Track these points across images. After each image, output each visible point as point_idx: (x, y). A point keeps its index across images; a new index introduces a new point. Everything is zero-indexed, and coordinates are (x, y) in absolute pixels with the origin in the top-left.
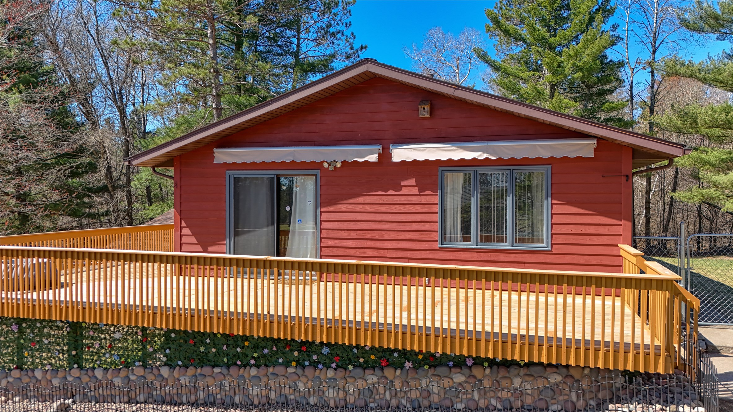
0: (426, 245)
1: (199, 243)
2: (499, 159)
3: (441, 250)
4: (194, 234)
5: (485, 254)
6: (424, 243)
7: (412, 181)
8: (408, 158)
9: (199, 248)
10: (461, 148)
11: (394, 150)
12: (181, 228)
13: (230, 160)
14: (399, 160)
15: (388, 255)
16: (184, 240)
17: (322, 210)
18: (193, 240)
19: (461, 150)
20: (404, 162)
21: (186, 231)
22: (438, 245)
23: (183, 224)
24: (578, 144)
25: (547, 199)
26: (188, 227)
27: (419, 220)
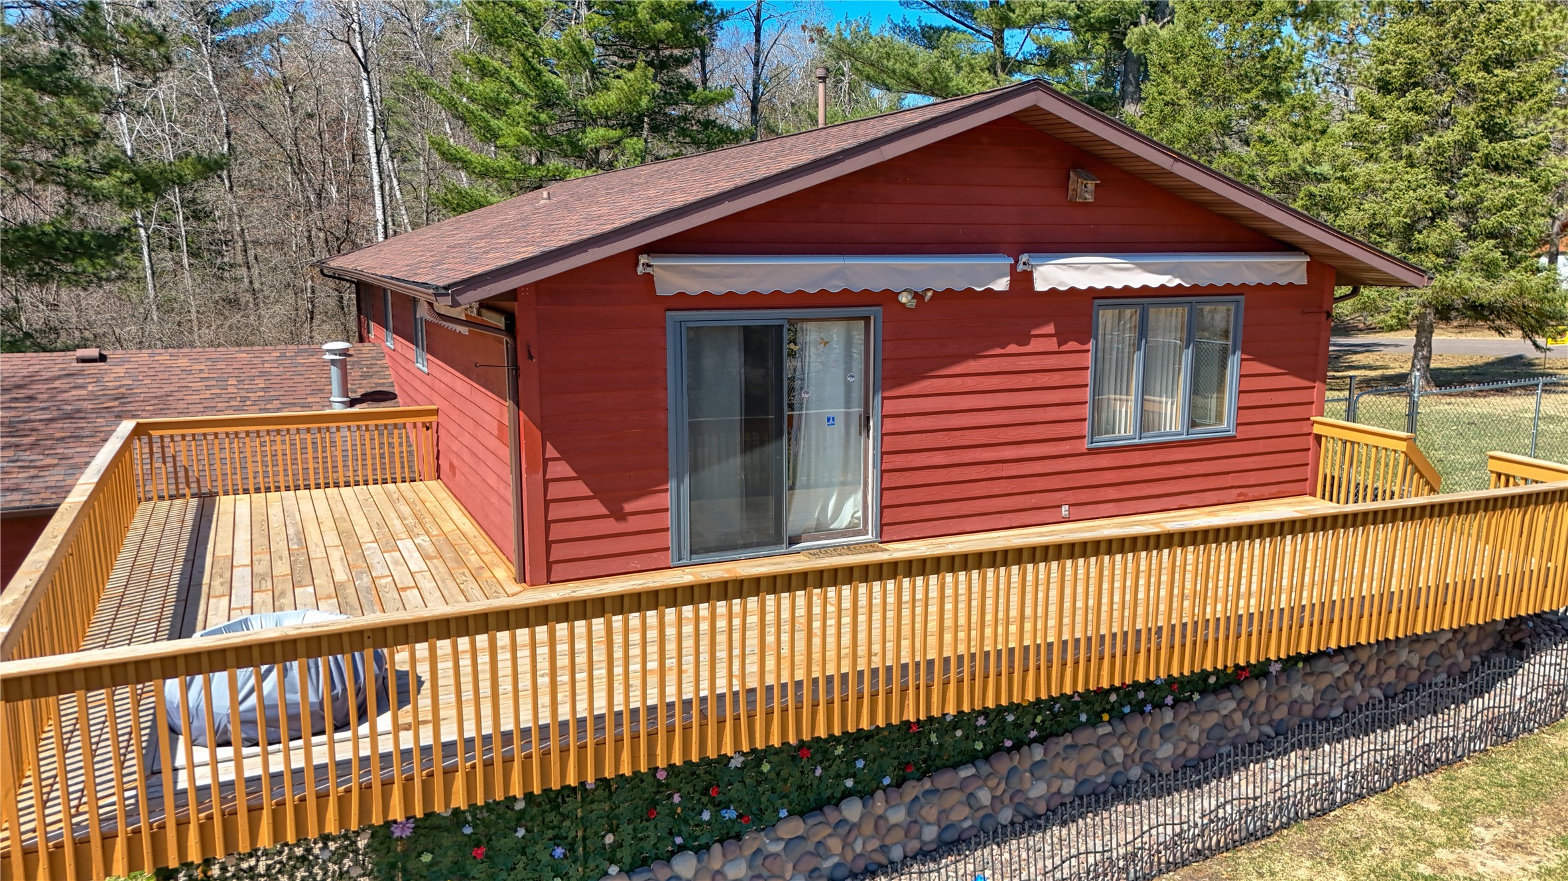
0: (1065, 447)
1: (598, 494)
2: (1195, 286)
3: (1092, 452)
4: (582, 475)
5: (1150, 453)
6: (1064, 443)
7: (1050, 329)
8: (1061, 283)
9: (598, 508)
10: (1139, 266)
11: (1040, 268)
12: (546, 462)
13: (694, 287)
14: (1045, 289)
15: (1004, 474)
16: (555, 491)
17: (887, 394)
18: (581, 488)
19: (1139, 271)
20: (1053, 291)
21: (561, 469)
22: (1086, 445)
23: (551, 452)
24: (1288, 263)
25: (1234, 353)
26: (565, 456)
27: (1058, 401)
